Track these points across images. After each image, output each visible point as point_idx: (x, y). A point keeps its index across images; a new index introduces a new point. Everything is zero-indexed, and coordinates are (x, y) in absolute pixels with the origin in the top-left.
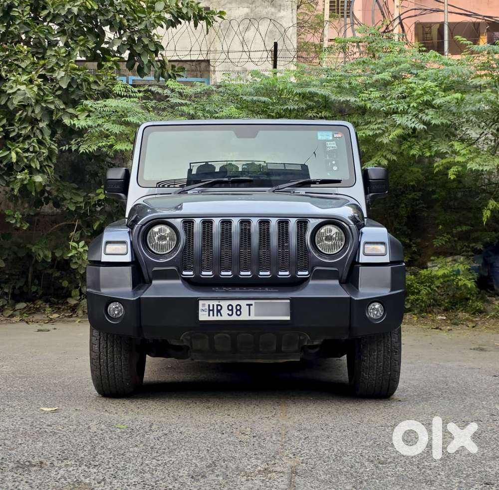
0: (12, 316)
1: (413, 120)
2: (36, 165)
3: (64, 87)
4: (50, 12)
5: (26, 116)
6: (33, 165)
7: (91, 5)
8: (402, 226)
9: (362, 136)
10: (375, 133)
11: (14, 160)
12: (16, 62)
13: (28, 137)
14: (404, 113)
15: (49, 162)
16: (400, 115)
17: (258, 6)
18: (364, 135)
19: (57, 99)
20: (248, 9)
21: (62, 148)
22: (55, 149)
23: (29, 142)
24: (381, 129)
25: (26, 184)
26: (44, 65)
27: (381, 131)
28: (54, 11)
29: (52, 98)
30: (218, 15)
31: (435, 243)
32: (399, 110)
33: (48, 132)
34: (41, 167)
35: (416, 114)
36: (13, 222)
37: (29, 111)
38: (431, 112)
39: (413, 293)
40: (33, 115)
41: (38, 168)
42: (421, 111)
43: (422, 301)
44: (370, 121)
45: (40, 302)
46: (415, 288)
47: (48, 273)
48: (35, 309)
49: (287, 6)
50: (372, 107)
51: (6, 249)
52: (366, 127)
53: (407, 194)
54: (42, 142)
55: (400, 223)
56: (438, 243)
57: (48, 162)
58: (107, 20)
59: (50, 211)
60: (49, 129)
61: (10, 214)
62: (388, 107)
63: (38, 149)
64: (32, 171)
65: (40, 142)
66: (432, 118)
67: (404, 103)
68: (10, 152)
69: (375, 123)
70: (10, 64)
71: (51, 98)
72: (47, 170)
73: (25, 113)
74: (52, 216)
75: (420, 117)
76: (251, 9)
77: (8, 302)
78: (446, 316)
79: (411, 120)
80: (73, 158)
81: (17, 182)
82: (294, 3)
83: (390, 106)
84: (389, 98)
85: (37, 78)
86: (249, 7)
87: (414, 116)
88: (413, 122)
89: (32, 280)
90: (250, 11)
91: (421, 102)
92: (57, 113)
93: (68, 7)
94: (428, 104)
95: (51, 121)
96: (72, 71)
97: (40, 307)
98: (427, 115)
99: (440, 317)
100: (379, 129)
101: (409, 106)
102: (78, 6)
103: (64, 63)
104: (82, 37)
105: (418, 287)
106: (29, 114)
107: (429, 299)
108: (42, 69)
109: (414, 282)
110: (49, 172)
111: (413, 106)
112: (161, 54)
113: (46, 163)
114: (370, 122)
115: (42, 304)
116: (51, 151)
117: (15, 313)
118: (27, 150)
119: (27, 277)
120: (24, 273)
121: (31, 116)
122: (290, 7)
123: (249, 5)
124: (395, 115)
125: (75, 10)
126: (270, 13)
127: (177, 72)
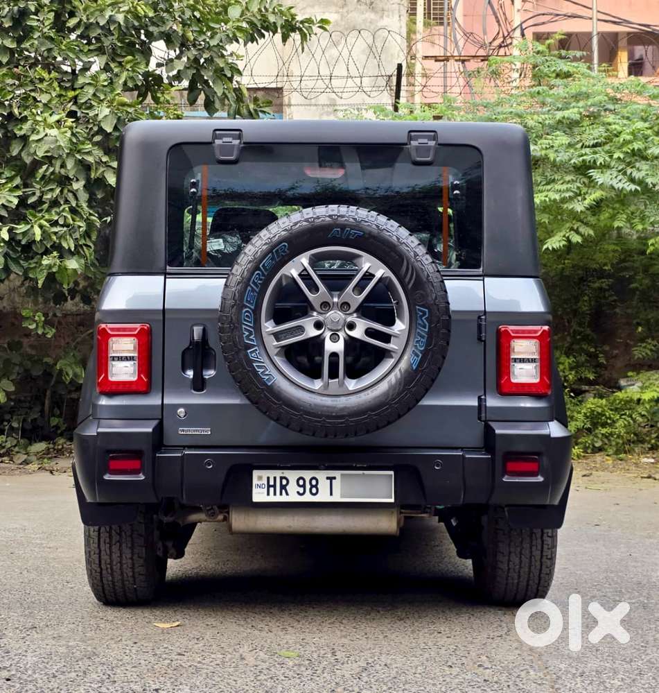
0: (26, 462)
1: (619, 178)
2: (69, 244)
3: (109, 129)
4: (81, 20)
5: (53, 173)
6: (65, 245)
7: (144, 12)
8: (583, 328)
9: (545, 200)
10: (562, 196)
11: (38, 238)
12: (33, 94)
13: (55, 203)
14: (605, 167)
15: (87, 239)
16: (600, 170)
17: (351, 11)
18: (547, 199)
19: (96, 148)
20: (336, 15)
21: (105, 219)
22: (96, 221)
23: (58, 210)
24: (572, 191)
25: (55, 273)
26: (76, 98)
27: (571, 194)
28: (88, 19)
29: (90, 146)
30: (319, 25)
31: (635, 352)
32: (598, 164)
33: (84, 197)
34: (76, 247)
35: (622, 169)
36: (33, 326)
37: (57, 166)
38: (644, 166)
39: (604, 425)
40: (63, 171)
41: (73, 249)
42: (629, 164)
43: (619, 436)
44: (554, 179)
45: (61, 441)
46: (607, 418)
47: (71, 398)
48: (55, 452)
49: (393, 12)
50: (558, 159)
51: (15, 364)
52: (549, 187)
53: (590, 281)
54: (78, 211)
55: (580, 325)
56: (640, 352)
57: (85, 240)
58: (163, 33)
59: (74, 309)
60: (85, 192)
61: (28, 315)
62: (581, 158)
63: (72, 222)
64: (63, 254)
65: (73, 211)
66: (647, 175)
67: (603, 153)
68: (32, 226)
69: (561, 182)
70: (24, 97)
71: (88, 147)
72: (84, 251)
73: (51, 169)
74: (77, 315)
75: (628, 173)
76: (342, 15)
77: (18, 442)
78: (654, 458)
79: (616, 177)
80: (108, 232)
81: (42, 270)
82: (402, 6)
83: (585, 157)
84: (581, 144)
85: (66, 117)
86: (339, 12)
87: (619, 171)
88: (620, 181)
89: (50, 408)
90: (340, 18)
91: (629, 151)
92: (96, 168)
93: (108, 13)
94: (640, 155)
95: (88, 180)
96: (120, 107)
97: (63, 447)
98: (639, 170)
99: (646, 460)
100: (568, 190)
101: (611, 157)
102: (123, 12)
103: (105, 95)
104: (130, 58)
105: (612, 416)
106: (57, 169)
107: (627, 433)
108: (72, 103)
109: (606, 409)
110: (88, 255)
111: (619, 158)
112: (237, 81)
113: (84, 242)
114: (554, 181)
115: (65, 443)
116: (90, 224)
117: (29, 458)
118: (55, 223)
119: (43, 404)
120: (39, 399)
121: (59, 173)
122: (397, 11)
123: (338, 8)
124: (592, 170)
125: (120, 18)
126: (369, 20)
127: (261, 107)
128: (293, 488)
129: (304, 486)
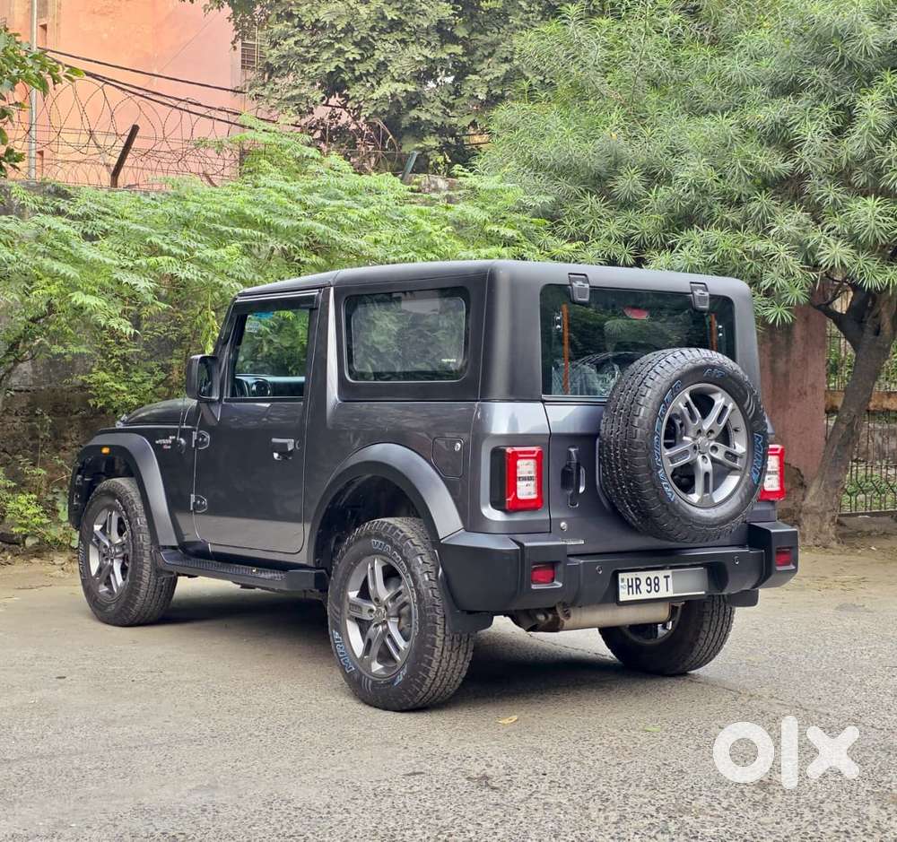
128: (644, 587)
129: (650, 585)
